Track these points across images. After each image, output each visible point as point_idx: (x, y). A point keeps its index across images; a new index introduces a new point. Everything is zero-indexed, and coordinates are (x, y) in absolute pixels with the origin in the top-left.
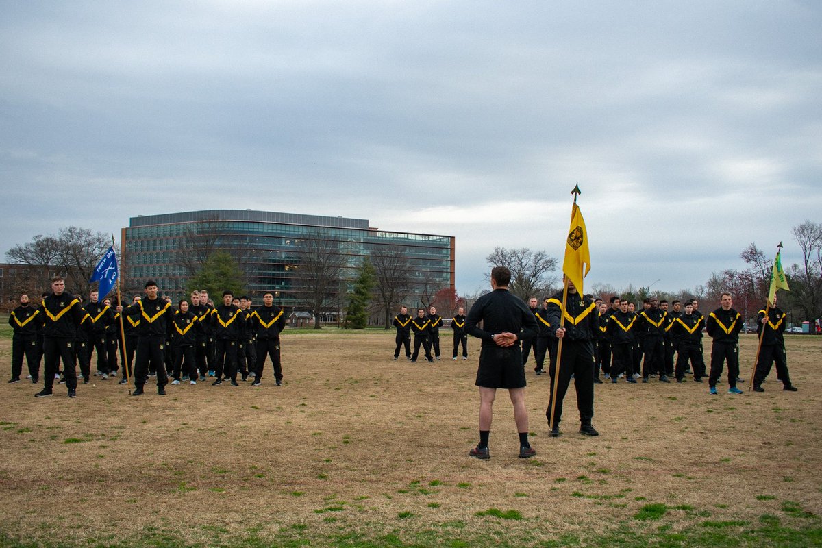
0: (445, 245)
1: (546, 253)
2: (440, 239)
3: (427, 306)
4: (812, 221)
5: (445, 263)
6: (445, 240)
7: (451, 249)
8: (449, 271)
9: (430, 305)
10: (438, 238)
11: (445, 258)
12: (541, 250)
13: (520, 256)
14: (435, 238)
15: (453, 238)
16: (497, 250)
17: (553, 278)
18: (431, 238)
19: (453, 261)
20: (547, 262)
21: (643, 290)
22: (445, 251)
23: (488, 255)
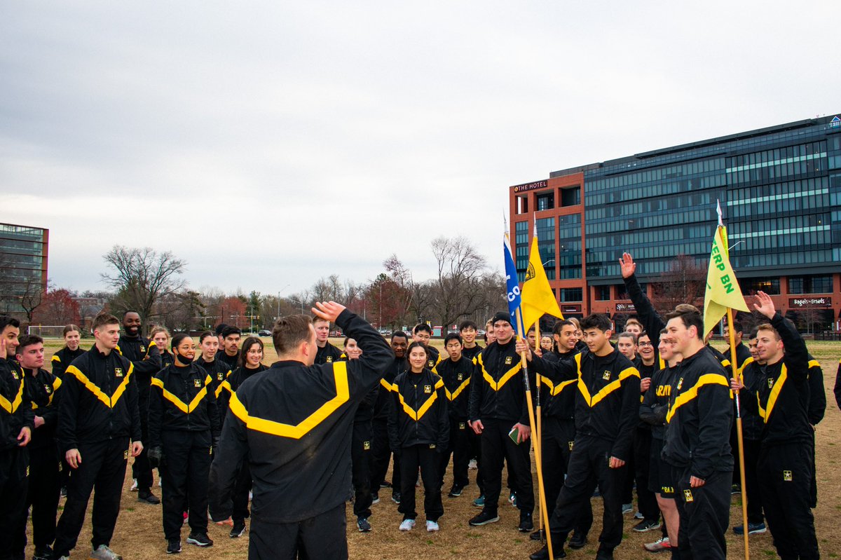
0: (36, 238)
1: (172, 254)
2: (30, 231)
3: (29, 309)
4: (446, 237)
5: (35, 259)
6: (37, 232)
7: (44, 243)
8: (40, 268)
9: (32, 309)
10: (27, 229)
11: (36, 254)
12: (168, 251)
13: (143, 256)
14: (23, 229)
15: (46, 231)
16: (116, 248)
17: (181, 281)
18: (19, 229)
19: (45, 257)
20: (173, 263)
21: (254, 294)
22: (36, 246)
23: (106, 254)
